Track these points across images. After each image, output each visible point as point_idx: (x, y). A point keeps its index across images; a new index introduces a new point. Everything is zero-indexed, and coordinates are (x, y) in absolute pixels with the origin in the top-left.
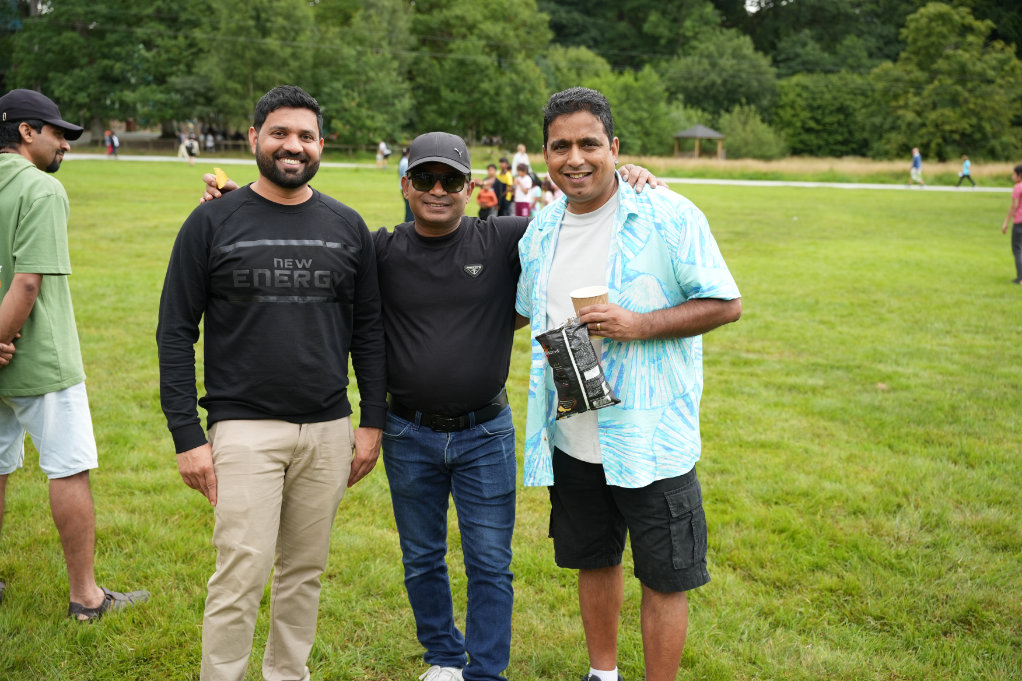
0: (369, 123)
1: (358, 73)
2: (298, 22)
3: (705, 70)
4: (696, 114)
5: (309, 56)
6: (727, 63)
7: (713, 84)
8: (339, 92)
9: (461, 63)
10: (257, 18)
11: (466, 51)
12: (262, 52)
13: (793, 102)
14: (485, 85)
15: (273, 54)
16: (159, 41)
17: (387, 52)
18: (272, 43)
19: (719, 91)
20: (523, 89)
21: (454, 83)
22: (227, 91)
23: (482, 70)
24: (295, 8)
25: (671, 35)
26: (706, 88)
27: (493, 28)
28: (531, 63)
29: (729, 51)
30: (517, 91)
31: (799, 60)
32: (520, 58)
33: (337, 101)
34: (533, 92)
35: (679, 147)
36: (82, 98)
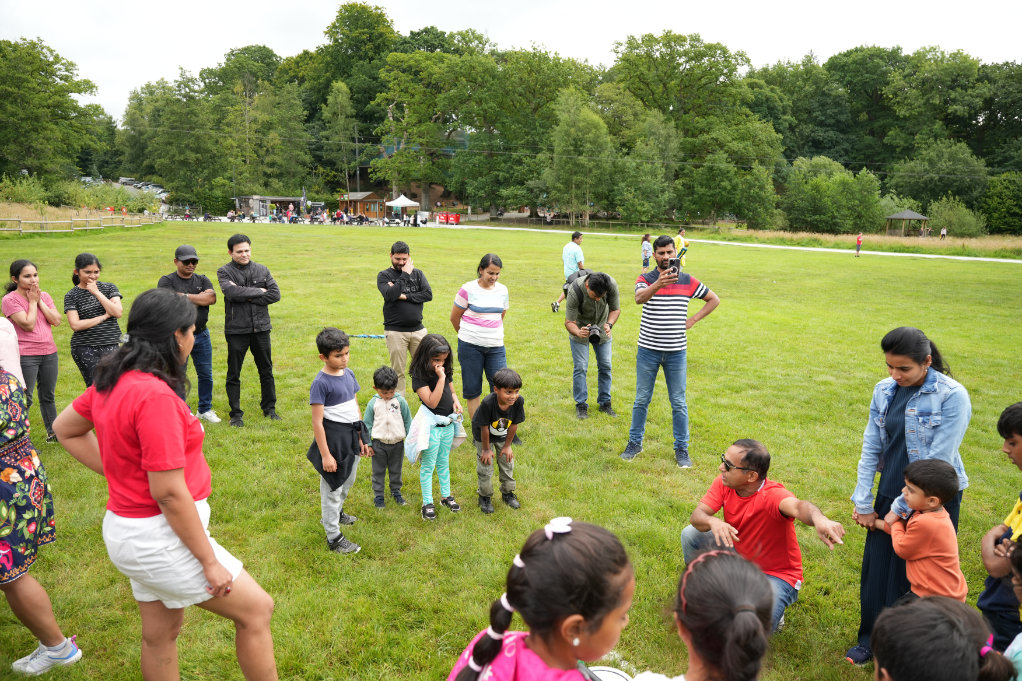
0: (639, 208)
1: (635, 177)
2: (600, 146)
3: (925, 170)
4: (909, 202)
5: (608, 166)
6: (944, 165)
7: (932, 179)
8: (623, 189)
9: (711, 169)
10: (576, 146)
11: (714, 161)
12: (577, 165)
13: (1001, 193)
14: (725, 184)
15: (583, 166)
16: (524, 160)
17: (658, 163)
18: (582, 159)
19: (936, 185)
20: (754, 186)
21: (705, 182)
22: (554, 188)
23: (724, 174)
24: (598, 137)
25: (906, 145)
26: (925, 183)
27: (736, 146)
28: (762, 168)
29: (946, 156)
30: (751, 186)
31: (1012, 162)
32: (755, 165)
33: (622, 194)
34: (762, 188)
35: (891, 226)
36: (482, 193)
